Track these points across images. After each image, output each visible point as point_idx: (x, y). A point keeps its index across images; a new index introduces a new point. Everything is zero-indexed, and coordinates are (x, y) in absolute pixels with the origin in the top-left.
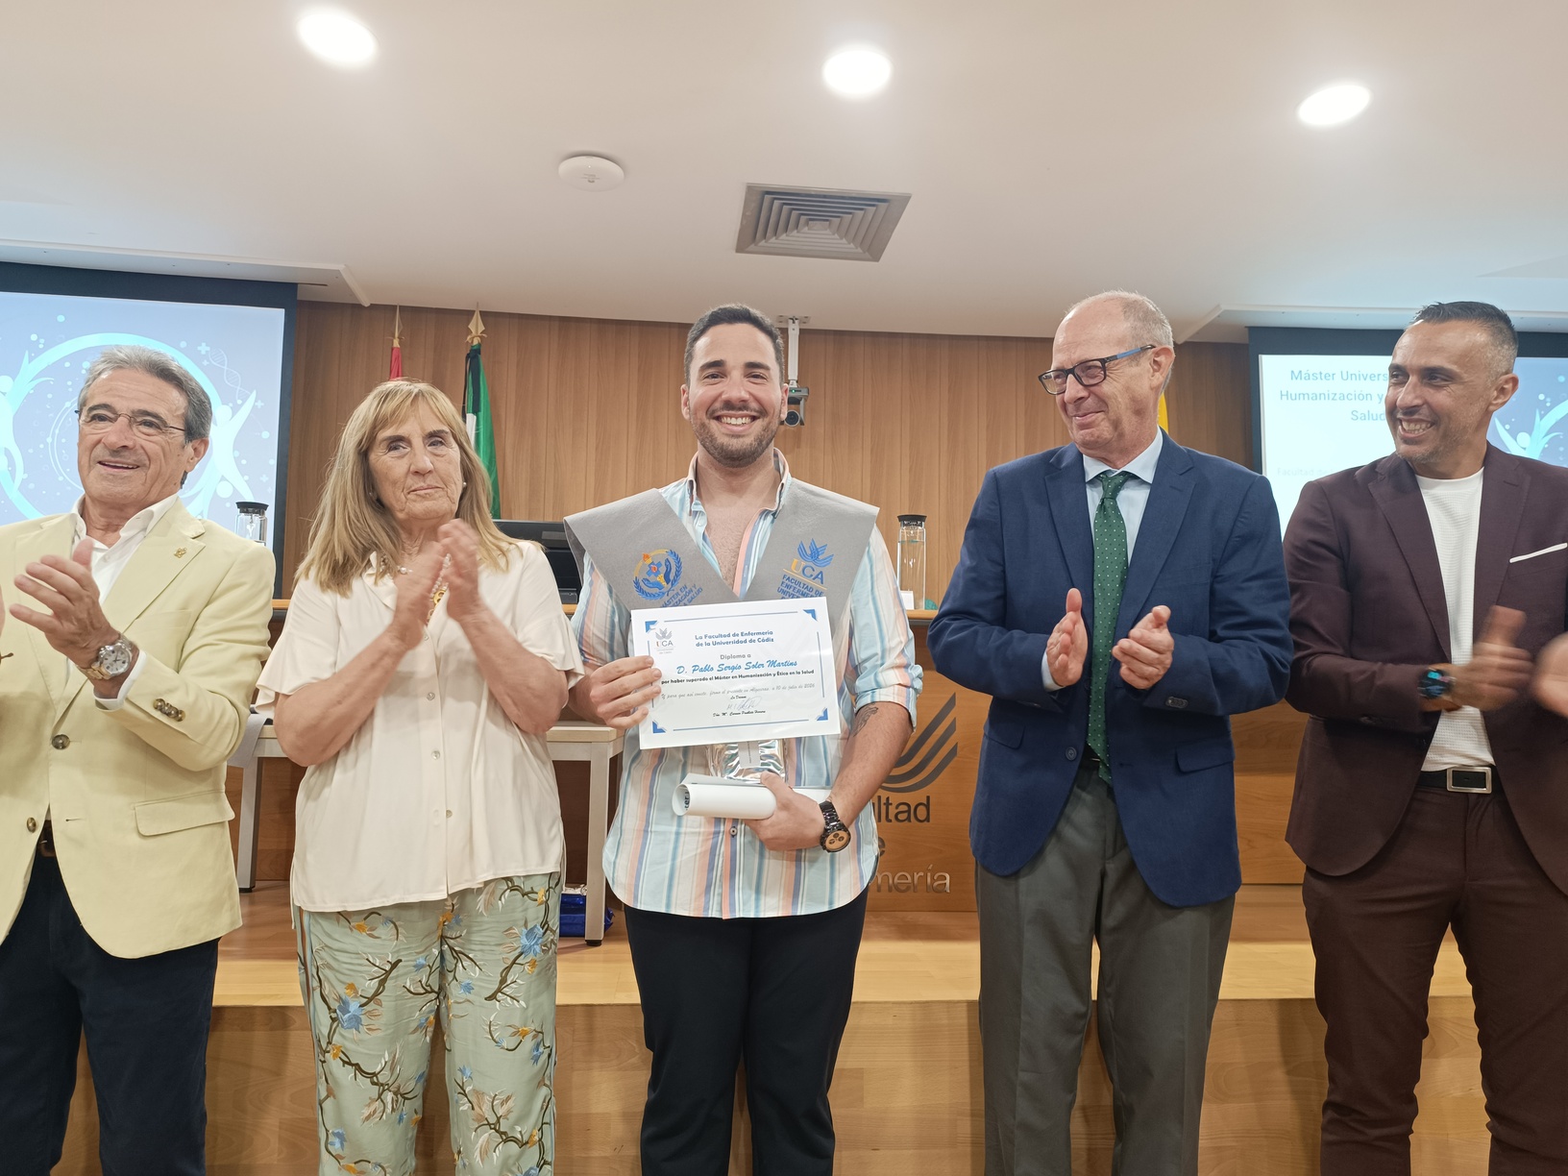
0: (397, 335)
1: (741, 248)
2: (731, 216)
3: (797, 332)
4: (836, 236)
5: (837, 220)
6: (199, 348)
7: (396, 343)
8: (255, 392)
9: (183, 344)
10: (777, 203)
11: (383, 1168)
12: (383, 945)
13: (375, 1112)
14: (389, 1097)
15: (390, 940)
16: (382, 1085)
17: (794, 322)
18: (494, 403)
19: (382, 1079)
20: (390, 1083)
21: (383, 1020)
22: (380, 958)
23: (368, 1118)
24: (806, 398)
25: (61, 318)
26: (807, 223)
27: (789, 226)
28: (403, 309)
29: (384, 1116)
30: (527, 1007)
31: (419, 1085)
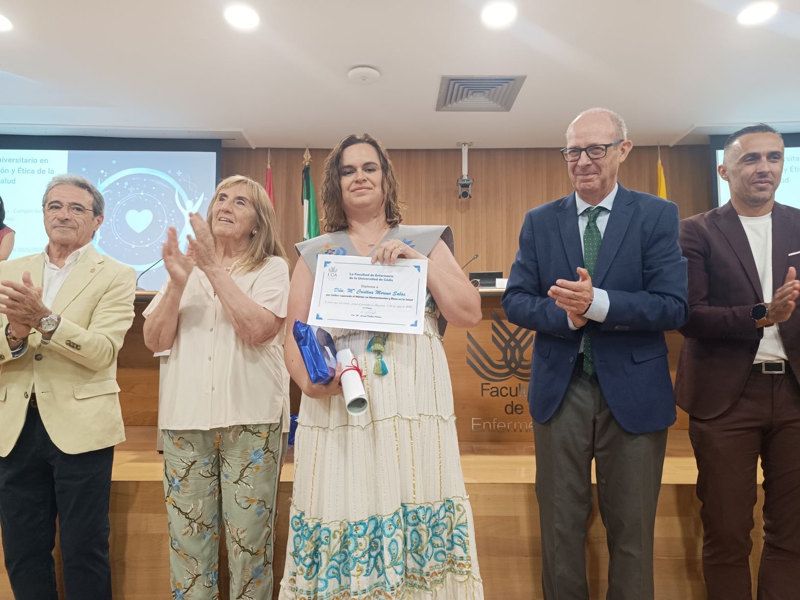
0: (269, 162)
1: (438, 109)
2: (433, 93)
3: (467, 150)
4: (487, 100)
5: (488, 91)
6: (177, 173)
7: (269, 167)
8: (203, 194)
9: (170, 172)
10: (457, 85)
11: (196, 559)
12: (187, 453)
13: (188, 531)
14: (195, 525)
15: (189, 451)
16: (191, 519)
17: (465, 145)
18: (316, 193)
19: (191, 516)
21: (189, 489)
22: (186, 460)
23: (185, 534)
24: (472, 184)
25: (114, 162)
26: (472, 94)
27: (463, 96)
28: (272, 149)
29: (193, 534)
30: (254, 489)
31: (214, 520)
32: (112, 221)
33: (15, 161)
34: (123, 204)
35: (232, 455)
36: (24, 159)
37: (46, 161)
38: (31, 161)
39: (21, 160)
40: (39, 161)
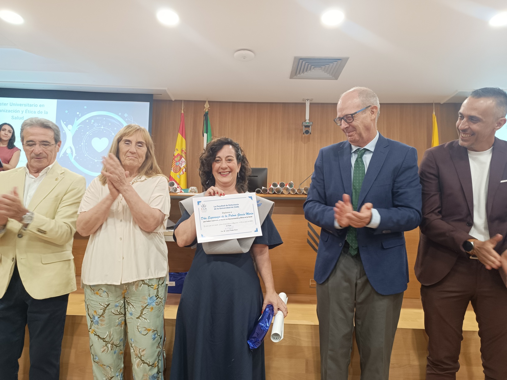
0: (183, 109)
1: (291, 77)
2: (288, 67)
3: (309, 104)
4: (323, 72)
5: (324, 67)
6: (125, 115)
7: (182, 112)
9: (120, 114)
10: (304, 62)
11: (110, 367)
12: (103, 299)
13: (105, 350)
14: (109, 345)
15: (106, 298)
16: (107, 342)
17: (308, 101)
18: (212, 129)
19: (106, 340)
20: (109, 341)
21: (105, 322)
22: (103, 303)
23: (103, 352)
25: (85, 107)
26: (314, 68)
27: (308, 69)
28: (184, 101)
29: (108, 352)
30: (150, 323)
31: (121, 342)
32: (83, 145)
33: (23, 105)
34: (90, 134)
35: (135, 300)
36: (29, 104)
37: (43, 106)
38: (33, 105)
39: (28, 105)
40: (38, 106)
